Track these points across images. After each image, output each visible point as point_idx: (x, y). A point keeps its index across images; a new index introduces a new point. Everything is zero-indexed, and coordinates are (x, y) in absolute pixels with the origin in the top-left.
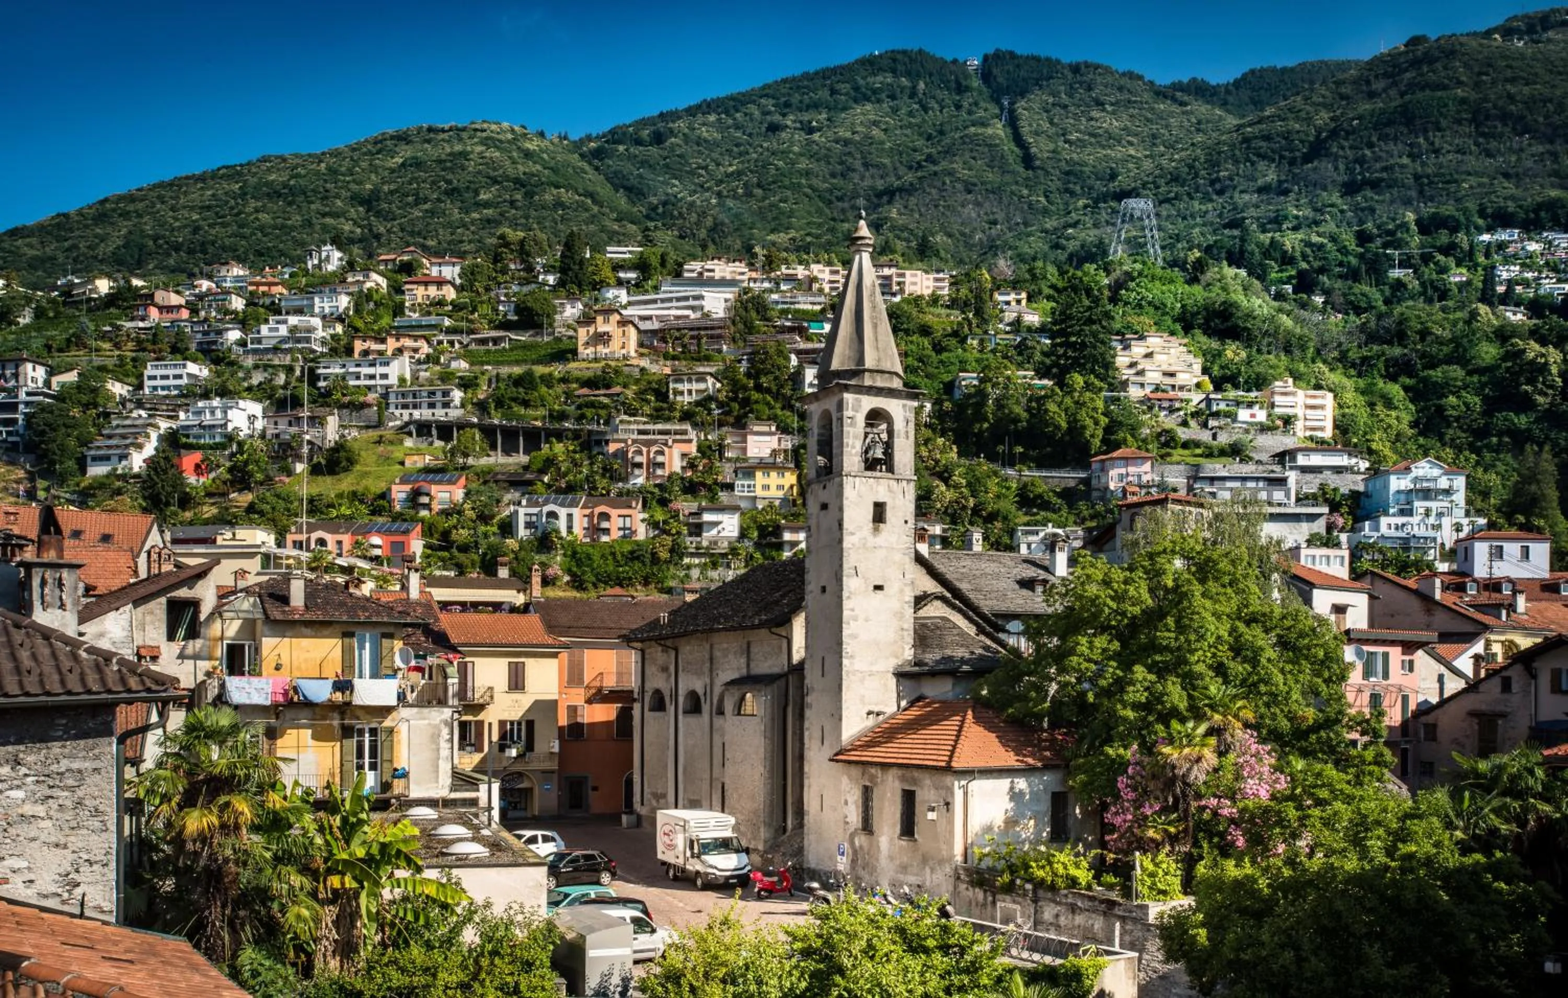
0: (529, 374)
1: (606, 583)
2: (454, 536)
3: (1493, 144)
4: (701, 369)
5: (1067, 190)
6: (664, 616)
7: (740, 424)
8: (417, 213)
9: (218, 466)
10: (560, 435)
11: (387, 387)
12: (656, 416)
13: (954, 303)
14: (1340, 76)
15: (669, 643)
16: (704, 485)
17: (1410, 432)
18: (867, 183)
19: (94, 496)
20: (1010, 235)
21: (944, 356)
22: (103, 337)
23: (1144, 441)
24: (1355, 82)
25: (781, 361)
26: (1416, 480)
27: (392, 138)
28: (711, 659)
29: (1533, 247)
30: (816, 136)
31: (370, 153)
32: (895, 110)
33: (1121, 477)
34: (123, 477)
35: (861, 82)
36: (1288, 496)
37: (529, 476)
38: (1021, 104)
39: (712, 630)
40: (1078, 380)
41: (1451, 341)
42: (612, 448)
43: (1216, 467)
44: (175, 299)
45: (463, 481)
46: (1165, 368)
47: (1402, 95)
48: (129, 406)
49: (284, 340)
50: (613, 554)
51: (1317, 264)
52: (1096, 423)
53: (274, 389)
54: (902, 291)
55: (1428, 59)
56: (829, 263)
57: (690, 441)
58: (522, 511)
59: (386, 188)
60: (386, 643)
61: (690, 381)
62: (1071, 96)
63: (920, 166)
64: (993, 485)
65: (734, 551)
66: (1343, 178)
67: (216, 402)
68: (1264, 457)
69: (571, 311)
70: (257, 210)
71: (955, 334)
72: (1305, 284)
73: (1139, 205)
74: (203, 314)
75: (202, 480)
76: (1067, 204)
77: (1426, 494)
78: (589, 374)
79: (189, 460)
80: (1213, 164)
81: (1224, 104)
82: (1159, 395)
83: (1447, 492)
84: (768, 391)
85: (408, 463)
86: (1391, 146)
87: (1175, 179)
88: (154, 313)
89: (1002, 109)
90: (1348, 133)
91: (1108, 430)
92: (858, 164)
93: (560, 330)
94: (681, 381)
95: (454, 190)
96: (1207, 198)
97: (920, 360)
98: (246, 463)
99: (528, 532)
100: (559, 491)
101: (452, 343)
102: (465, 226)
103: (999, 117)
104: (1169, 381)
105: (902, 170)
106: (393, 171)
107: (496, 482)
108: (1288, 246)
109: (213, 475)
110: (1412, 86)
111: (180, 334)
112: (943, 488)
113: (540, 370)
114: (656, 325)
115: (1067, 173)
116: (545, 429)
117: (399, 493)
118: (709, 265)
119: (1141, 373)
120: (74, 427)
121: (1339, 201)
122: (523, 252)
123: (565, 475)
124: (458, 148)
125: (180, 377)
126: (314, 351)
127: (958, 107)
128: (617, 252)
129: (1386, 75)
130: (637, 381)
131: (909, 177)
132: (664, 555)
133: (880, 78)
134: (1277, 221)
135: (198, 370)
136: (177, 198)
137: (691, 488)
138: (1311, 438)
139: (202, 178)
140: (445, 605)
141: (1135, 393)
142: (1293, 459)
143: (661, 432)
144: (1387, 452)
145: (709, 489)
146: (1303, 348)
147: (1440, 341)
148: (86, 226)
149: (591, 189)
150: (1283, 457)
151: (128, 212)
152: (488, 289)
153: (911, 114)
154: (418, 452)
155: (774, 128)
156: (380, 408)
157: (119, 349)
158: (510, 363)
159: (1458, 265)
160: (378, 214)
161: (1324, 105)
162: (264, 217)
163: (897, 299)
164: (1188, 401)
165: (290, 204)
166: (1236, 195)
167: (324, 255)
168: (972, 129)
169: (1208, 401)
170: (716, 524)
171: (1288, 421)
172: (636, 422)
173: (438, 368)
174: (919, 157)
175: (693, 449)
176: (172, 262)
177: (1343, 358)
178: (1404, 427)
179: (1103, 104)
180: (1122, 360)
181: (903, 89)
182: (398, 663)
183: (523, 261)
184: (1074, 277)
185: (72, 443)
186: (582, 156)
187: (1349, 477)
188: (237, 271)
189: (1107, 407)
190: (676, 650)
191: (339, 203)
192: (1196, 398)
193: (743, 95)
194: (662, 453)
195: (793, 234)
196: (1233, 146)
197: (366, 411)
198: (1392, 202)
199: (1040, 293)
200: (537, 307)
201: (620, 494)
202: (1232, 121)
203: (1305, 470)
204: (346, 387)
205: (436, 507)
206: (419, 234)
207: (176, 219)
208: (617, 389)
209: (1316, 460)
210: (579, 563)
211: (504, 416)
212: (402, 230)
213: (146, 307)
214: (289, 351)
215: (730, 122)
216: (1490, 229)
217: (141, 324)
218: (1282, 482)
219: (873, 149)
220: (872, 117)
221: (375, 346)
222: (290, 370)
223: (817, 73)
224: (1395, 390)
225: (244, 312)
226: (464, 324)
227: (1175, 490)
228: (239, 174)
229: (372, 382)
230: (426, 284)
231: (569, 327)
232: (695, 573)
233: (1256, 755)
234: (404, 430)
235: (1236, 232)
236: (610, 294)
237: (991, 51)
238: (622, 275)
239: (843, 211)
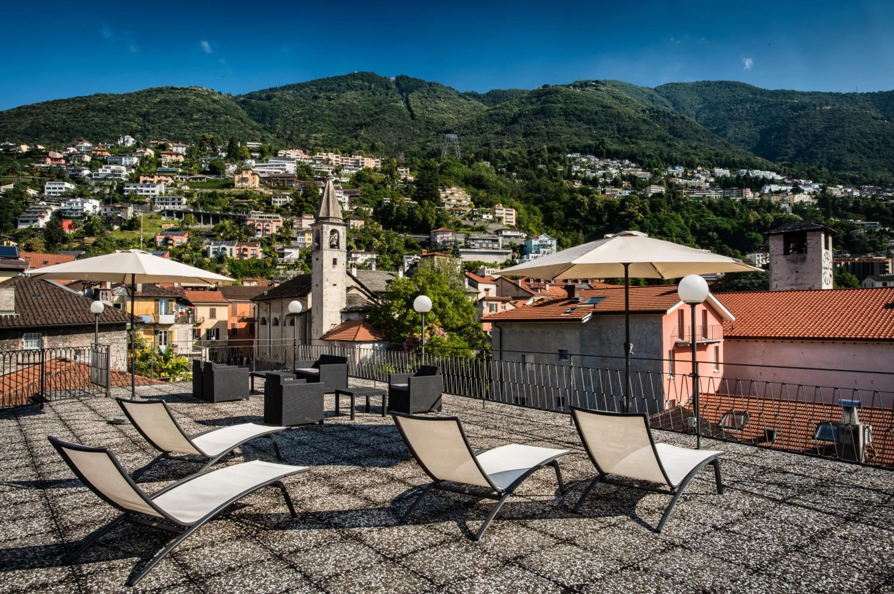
0: (215, 193)
1: (246, 275)
2: (183, 256)
3: (571, 124)
4: (285, 193)
5: (427, 128)
6: (266, 293)
7: (300, 215)
8: (166, 122)
9: (79, 226)
10: (227, 217)
11: (155, 196)
12: (266, 212)
13: (382, 171)
14: (523, 96)
15: (268, 301)
16: (285, 238)
17: (542, 224)
18: (352, 121)
19: (22, 237)
20: (406, 144)
21: (378, 191)
22: (25, 170)
23: (450, 225)
24: (527, 98)
25: (315, 191)
26: (541, 241)
27: (155, 90)
28: (282, 308)
29: (584, 160)
30: (332, 102)
31: (145, 96)
32: (363, 94)
33: (442, 238)
34: (36, 230)
35: (349, 82)
36: (499, 246)
37: (214, 233)
38: (410, 96)
39: (282, 298)
40: (426, 202)
41: (555, 192)
42: (248, 223)
43: (475, 235)
44: (58, 155)
45: (187, 235)
46: (458, 198)
47: (542, 104)
48: (38, 200)
49: (109, 175)
50: (249, 265)
51: (514, 162)
52: (433, 218)
53: (104, 195)
54: (363, 166)
55: (549, 93)
56: (336, 153)
57: (280, 221)
58: (211, 247)
59: (152, 111)
60: (170, 303)
61: (280, 197)
62: (428, 94)
63: (372, 116)
64: (395, 240)
65: (296, 263)
66: (523, 131)
67: (79, 200)
68: (492, 232)
69: (232, 168)
70: (93, 116)
71: (382, 183)
72: (510, 168)
73: (453, 136)
74: (72, 162)
75: (72, 231)
76: (427, 133)
77: (544, 246)
78: (240, 193)
79: (66, 223)
80: (479, 123)
81: (483, 101)
82: (456, 208)
83: (551, 246)
84: (311, 202)
85: (163, 227)
86: (539, 121)
87: (466, 127)
88: (49, 161)
89: (403, 96)
90: (524, 116)
91: (438, 220)
92: (348, 113)
93: (228, 176)
94: (277, 198)
95: (182, 113)
96: (477, 135)
97: (369, 192)
98: (92, 225)
99: (214, 255)
100: (227, 240)
101: (182, 179)
102: (186, 128)
103: (402, 100)
104: (459, 203)
105: (365, 117)
106: (155, 104)
107: (201, 235)
108: (504, 154)
109: (77, 230)
110: (545, 102)
111: (61, 170)
112: (377, 241)
113: (219, 191)
114: (266, 175)
115: (428, 122)
116: (221, 215)
117: (160, 239)
118: (288, 152)
119: (449, 200)
120: (12, 208)
121: (522, 139)
122: (212, 143)
123: (229, 233)
124: (184, 96)
125: (62, 188)
126: (122, 180)
127: (387, 95)
128: (251, 145)
129: (536, 97)
130: (259, 197)
131: (368, 120)
132: (269, 265)
133: (357, 82)
134: (501, 145)
135: (70, 186)
136: (56, 109)
137: (280, 239)
138: (508, 225)
139: (68, 101)
140: (185, 288)
141: (447, 207)
142: (501, 233)
143: (268, 217)
144: (534, 230)
145: (287, 240)
146: (507, 193)
147: (551, 192)
148: (11, 118)
149: (241, 116)
150: (498, 232)
151: (32, 113)
152: (197, 158)
153: (369, 96)
154: (168, 223)
155: (316, 97)
156: (151, 204)
157: (33, 175)
158: (206, 188)
159: (560, 164)
160: (149, 121)
161: (517, 105)
162: (97, 119)
163: (361, 169)
164: (466, 211)
165: (109, 114)
166: (487, 134)
167: (126, 139)
168: (392, 104)
169: (473, 211)
170: (290, 253)
171: (500, 219)
172: (259, 213)
173: (176, 189)
174: (372, 112)
175: (281, 224)
176: (52, 135)
177: (519, 197)
178: (540, 222)
179: (440, 98)
180: (443, 195)
181: (366, 86)
182: (174, 310)
183: (212, 147)
184: (427, 163)
185: (11, 214)
186: (237, 103)
187: (520, 239)
188: (87, 144)
189: (437, 212)
190: (270, 304)
191: (131, 115)
192: (468, 210)
193: (304, 84)
194: (268, 225)
195: (323, 134)
196: (486, 117)
197: (145, 205)
198: (539, 141)
199: (414, 168)
200: (218, 166)
201: (252, 241)
202: (486, 108)
203: (505, 237)
204: (136, 195)
205: (175, 245)
206: (167, 130)
207: (55, 118)
208: (251, 200)
209: (509, 233)
210: (235, 268)
211: (204, 209)
212: (159, 128)
213: (45, 158)
214: (112, 179)
215: (298, 94)
216: (571, 153)
217: (43, 165)
218: (497, 241)
219: (354, 108)
220: (354, 96)
221: (149, 179)
222: (111, 187)
223: (333, 78)
224: (537, 209)
225: (90, 162)
226: (187, 171)
227: (460, 243)
228: (85, 100)
229: (148, 194)
230: (171, 155)
231: (231, 174)
232: (281, 272)
233: (443, 335)
234: (162, 213)
235: (487, 148)
236: (248, 161)
237: (399, 75)
238: (253, 154)
239: (343, 131)
